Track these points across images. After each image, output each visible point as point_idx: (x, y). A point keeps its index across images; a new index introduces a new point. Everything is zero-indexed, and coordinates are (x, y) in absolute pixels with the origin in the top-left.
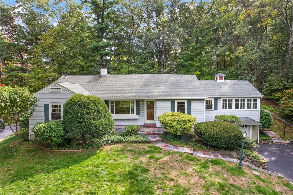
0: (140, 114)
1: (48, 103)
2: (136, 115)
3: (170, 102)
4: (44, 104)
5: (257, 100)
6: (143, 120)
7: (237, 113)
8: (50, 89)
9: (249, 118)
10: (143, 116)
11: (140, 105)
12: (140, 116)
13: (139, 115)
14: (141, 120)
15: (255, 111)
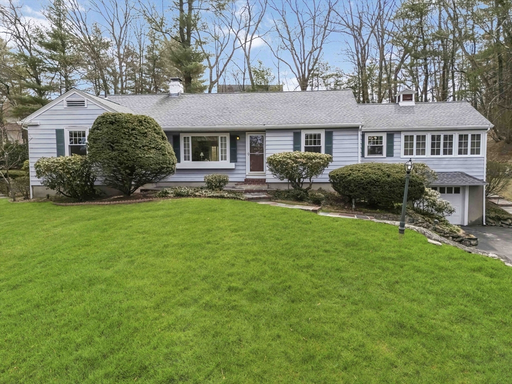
0: (238, 160)
1: (62, 128)
2: (231, 162)
3: (292, 134)
4: (56, 129)
5: (480, 135)
6: (244, 172)
7: (436, 162)
8: (65, 103)
9: (462, 173)
10: (243, 164)
11: (239, 144)
12: (237, 164)
13: (236, 162)
14: (240, 172)
15: (475, 159)
